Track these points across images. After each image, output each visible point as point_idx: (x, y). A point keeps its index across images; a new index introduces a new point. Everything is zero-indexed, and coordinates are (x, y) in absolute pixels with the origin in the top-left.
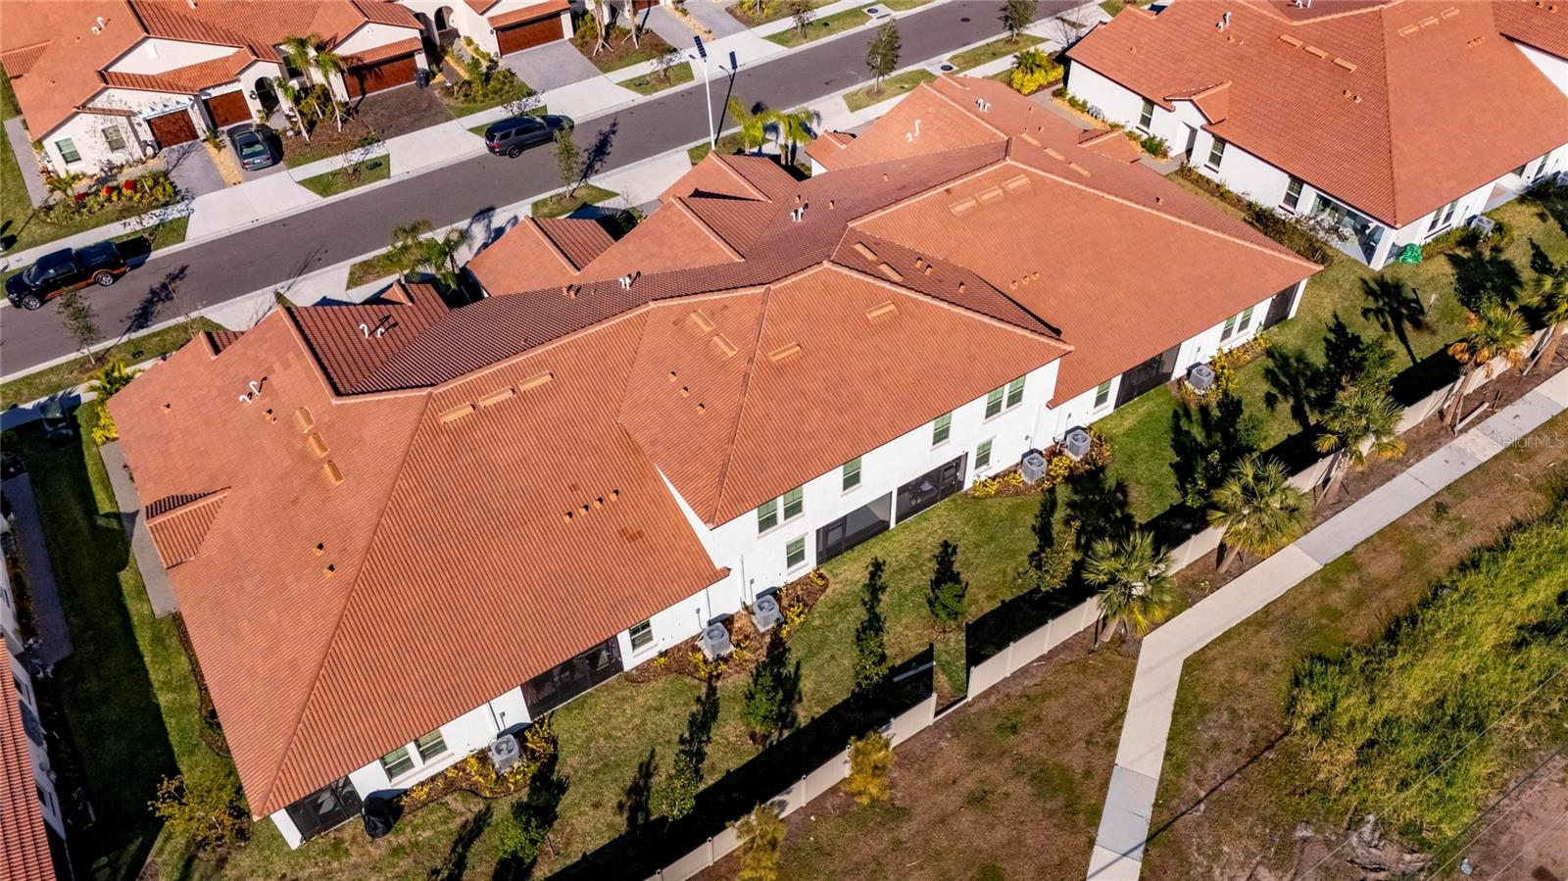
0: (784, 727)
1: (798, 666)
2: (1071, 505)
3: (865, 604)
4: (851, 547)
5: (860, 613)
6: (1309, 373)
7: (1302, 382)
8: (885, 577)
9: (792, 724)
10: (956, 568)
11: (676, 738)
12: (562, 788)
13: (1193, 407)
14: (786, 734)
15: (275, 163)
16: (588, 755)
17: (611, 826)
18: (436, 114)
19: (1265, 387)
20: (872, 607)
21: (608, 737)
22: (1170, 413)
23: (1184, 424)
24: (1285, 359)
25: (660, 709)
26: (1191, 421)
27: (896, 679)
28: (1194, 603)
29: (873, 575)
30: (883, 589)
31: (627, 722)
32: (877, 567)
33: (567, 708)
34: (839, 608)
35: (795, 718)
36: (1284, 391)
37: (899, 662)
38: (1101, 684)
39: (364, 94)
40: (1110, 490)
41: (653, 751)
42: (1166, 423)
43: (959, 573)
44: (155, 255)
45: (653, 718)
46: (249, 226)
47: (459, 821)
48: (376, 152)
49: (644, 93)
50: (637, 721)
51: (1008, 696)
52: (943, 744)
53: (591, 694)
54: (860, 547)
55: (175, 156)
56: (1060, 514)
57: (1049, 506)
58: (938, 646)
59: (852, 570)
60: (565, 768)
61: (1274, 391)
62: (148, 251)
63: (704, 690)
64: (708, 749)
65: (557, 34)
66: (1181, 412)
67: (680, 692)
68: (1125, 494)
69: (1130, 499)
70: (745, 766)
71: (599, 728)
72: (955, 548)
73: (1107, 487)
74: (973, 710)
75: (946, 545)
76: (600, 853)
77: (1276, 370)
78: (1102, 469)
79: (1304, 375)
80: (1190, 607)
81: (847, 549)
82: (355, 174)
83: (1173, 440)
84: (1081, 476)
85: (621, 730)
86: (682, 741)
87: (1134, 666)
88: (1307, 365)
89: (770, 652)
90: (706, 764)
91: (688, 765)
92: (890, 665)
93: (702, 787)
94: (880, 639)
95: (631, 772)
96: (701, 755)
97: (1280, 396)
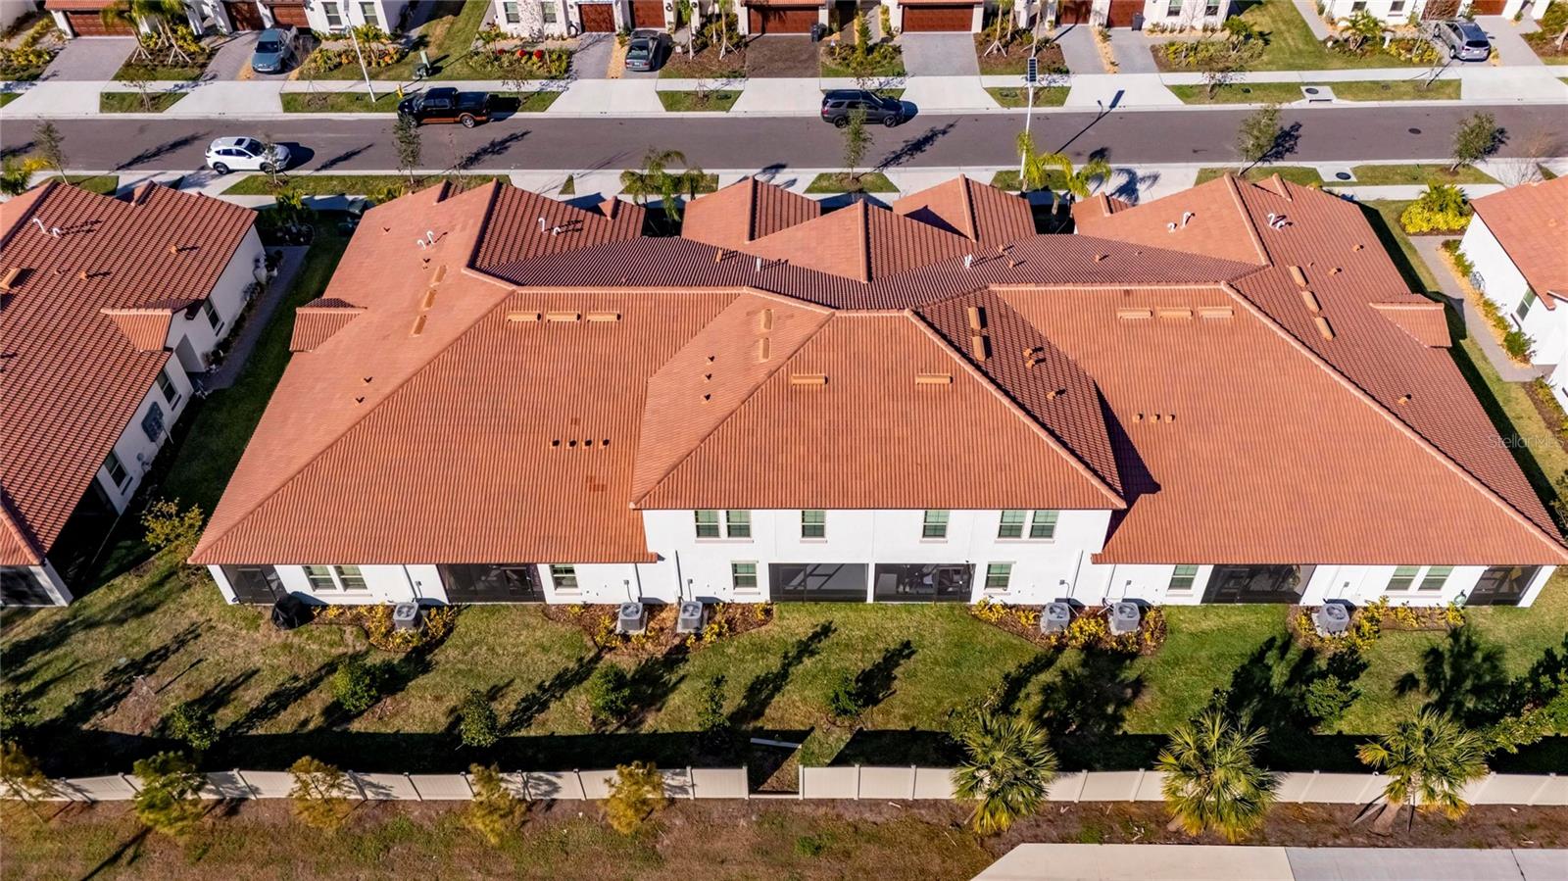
0: (626, 724)
1: (682, 679)
2: (1065, 673)
3: (786, 657)
4: (816, 601)
5: (774, 663)
6: (1488, 678)
7: (1468, 684)
8: (825, 643)
9: (635, 726)
10: (897, 672)
11: (538, 681)
12: (426, 668)
13: (1300, 644)
14: (623, 731)
15: (652, 69)
16: (465, 654)
17: (433, 720)
18: (806, 68)
19: (1414, 666)
20: (790, 664)
21: (491, 649)
22: (1266, 638)
23: (1271, 658)
24: (1471, 648)
25: (545, 650)
26: (1282, 658)
27: (753, 740)
28: (1110, 841)
29: (816, 636)
30: (812, 653)
31: (514, 646)
32: (826, 630)
33: (482, 607)
34: (761, 649)
35: (641, 722)
36: (1434, 682)
37: (769, 727)
38: (938, 861)
39: (764, 32)
40: (1123, 681)
41: (512, 681)
42: (1250, 647)
43: (895, 678)
44: (518, 115)
45: (537, 655)
46: (597, 115)
47: (341, 650)
48: (735, 85)
49: (1003, 105)
50: (522, 649)
51: (839, 816)
52: (742, 822)
53: (508, 607)
54: (825, 604)
55: (590, 41)
56: (1046, 677)
57: (1043, 663)
58: (818, 733)
59: (799, 622)
60: (442, 656)
61: (1421, 676)
62: (515, 110)
63: (592, 654)
64: (552, 705)
65: (966, 26)
66: (1279, 642)
67: (572, 646)
68: (1136, 694)
69: (1138, 702)
70: (569, 738)
71: (491, 639)
72: (913, 652)
73: (1123, 676)
74: (796, 809)
75: (907, 645)
76: (410, 737)
77: (1447, 655)
78: (1133, 656)
79: (1479, 677)
80: (1101, 843)
81: (810, 600)
82: (704, 100)
83: (1243, 667)
84: (1104, 652)
85: (505, 649)
86: (540, 687)
87: (987, 864)
88: (1495, 668)
89: (669, 653)
90: (541, 717)
91: (526, 709)
92: (759, 724)
93: (523, 733)
94: (771, 696)
95: (483, 688)
96: (544, 706)
97: (1423, 685)
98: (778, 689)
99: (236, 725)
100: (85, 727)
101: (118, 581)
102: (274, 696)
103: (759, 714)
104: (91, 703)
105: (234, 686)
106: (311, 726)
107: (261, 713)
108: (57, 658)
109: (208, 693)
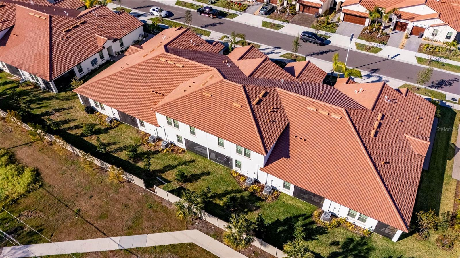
0: (134, 162)
1: (154, 157)
2: (242, 197)
3: (179, 163)
4: (197, 154)
5: (176, 163)
6: (363, 254)
7: (354, 253)
8: (191, 164)
9: (136, 163)
10: (202, 178)
11: (125, 145)
12: (106, 133)
14: (133, 163)
15: (266, 14)
16: (116, 133)
18: (308, 24)
19: (342, 240)
20: (179, 165)
21: (121, 134)
23: (300, 219)
24: (365, 244)
25: (131, 139)
26: (304, 220)
27: (157, 178)
29: (190, 162)
30: (185, 165)
31: (126, 135)
32: (193, 161)
33: (126, 125)
34: (175, 159)
35: (138, 163)
36: (343, 247)
37: (163, 176)
38: (174, 223)
39: (303, 12)
41: (120, 142)
43: (200, 179)
44: (225, 18)
45: (129, 139)
46: (244, 23)
47: (94, 122)
48: (285, 24)
49: (358, 49)
50: (127, 137)
51: (162, 203)
52: (140, 194)
53: (131, 127)
54: (198, 155)
55: (256, 4)
56: (236, 195)
57: (239, 191)
58: (173, 183)
59: (188, 156)
60: (111, 132)
61: (341, 244)
63: (140, 144)
65: (363, 24)
67: (137, 141)
68: (255, 210)
69: (254, 212)
70: (122, 159)
71: (123, 132)
72: (209, 175)
73: (256, 204)
74: (154, 197)
75: (209, 172)
77: (355, 242)
79: (360, 252)
80: (215, 239)
81: (195, 153)
82: (273, 26)
83: (291, 217)
84: (256, 196)
85: (124, 135)
87: (185, 230)
88: (368, 252)
89: (155, 151)
90: (120, 152)
91: (118, 150)
92: (162, 174)
93: (114, 154)
94: (169, 170)
95: (113, 141)
96: (122, 150)
97: (340, 246)
98: (172, 169)
99: (65, 129)
100: (42, 118)
101: (68, 92)
102: (76, 126)
103: (164, 173)
104: (47, 114)
105: (70, 121)
106: (77, 135)
107: (71, 128)
108: (47, 103)
109: (66, 120)
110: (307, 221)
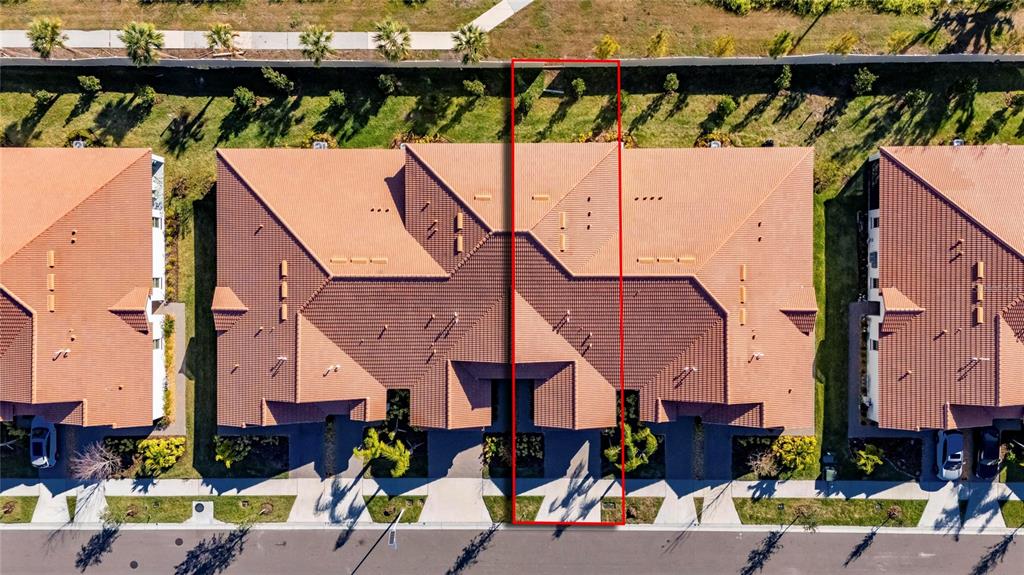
0: (614, 99)
1: (594, 121)
2: (435, 123)
3: (551, 131)
5: (555, 128)
6: (267, 123)
7: (275, 121)
8: (535, 137)
10: (504, 125)
11: (654, 119)
12: (702, 125)
13: (337, 138)
17: (693, 101)
19: (294, 129)
20: (549, 128)
22: (349, 143)
23: (350, 132)
24: (268, 137)
25: (653, 134)
26: (346, 132)
27: (563, 92)
28: (430, 50)
30: (540, 133)
34: (561, 134)
35: (609, 100)
36: (290, 120)
37: (557, 99)
40: (413, 121)
41: (664, 120)
42: (357, 138)
45: (656, 132)
47: (740, 134)
50: (663, 135)
58: (537, 96)
60: (696, 131)
61: (293, 123)
63: (633, 132)
64: (645, 108)
66: (346, 139)
67: (642, 136)
68: (410, 114)
69: (409, 111)
71: (677, 140)
72: (497, 134)
76: (701, 93)
77: (279, 134)
78: (408, 131)
83: (363, 127)
84: (418, 134)
86: (652, 117)
88: (261, 128)
89: (599, 133)
90: (649, 103)
91: (656, 106)
92: (561, 101)
93: (655, 95)
94: (557, 112)
95: (676, 116)
96: (649, 107)
97: (294, 119)
98: (554, 116)
99: (773, 98)
100: (835, 99)
101: (853, 172)
102: (762, 112)
103: (561, 104)
104: (839, 109)
105: (781, 115)
106: (742, 98)
107: (766, 103)
108: (862, 131)
109: (790, 113)
110: (341, 133)
